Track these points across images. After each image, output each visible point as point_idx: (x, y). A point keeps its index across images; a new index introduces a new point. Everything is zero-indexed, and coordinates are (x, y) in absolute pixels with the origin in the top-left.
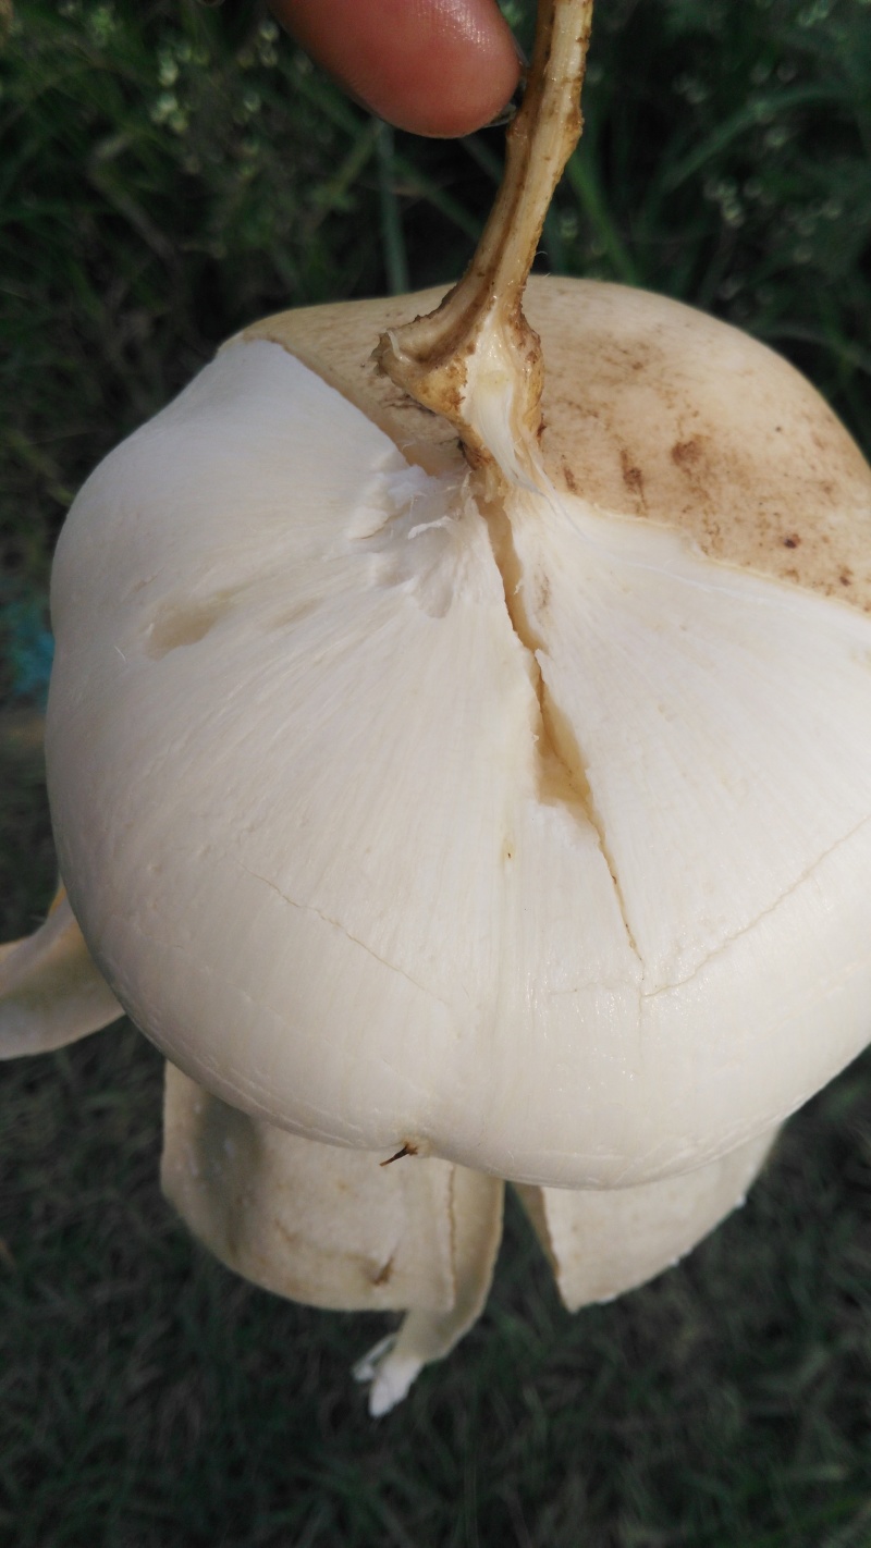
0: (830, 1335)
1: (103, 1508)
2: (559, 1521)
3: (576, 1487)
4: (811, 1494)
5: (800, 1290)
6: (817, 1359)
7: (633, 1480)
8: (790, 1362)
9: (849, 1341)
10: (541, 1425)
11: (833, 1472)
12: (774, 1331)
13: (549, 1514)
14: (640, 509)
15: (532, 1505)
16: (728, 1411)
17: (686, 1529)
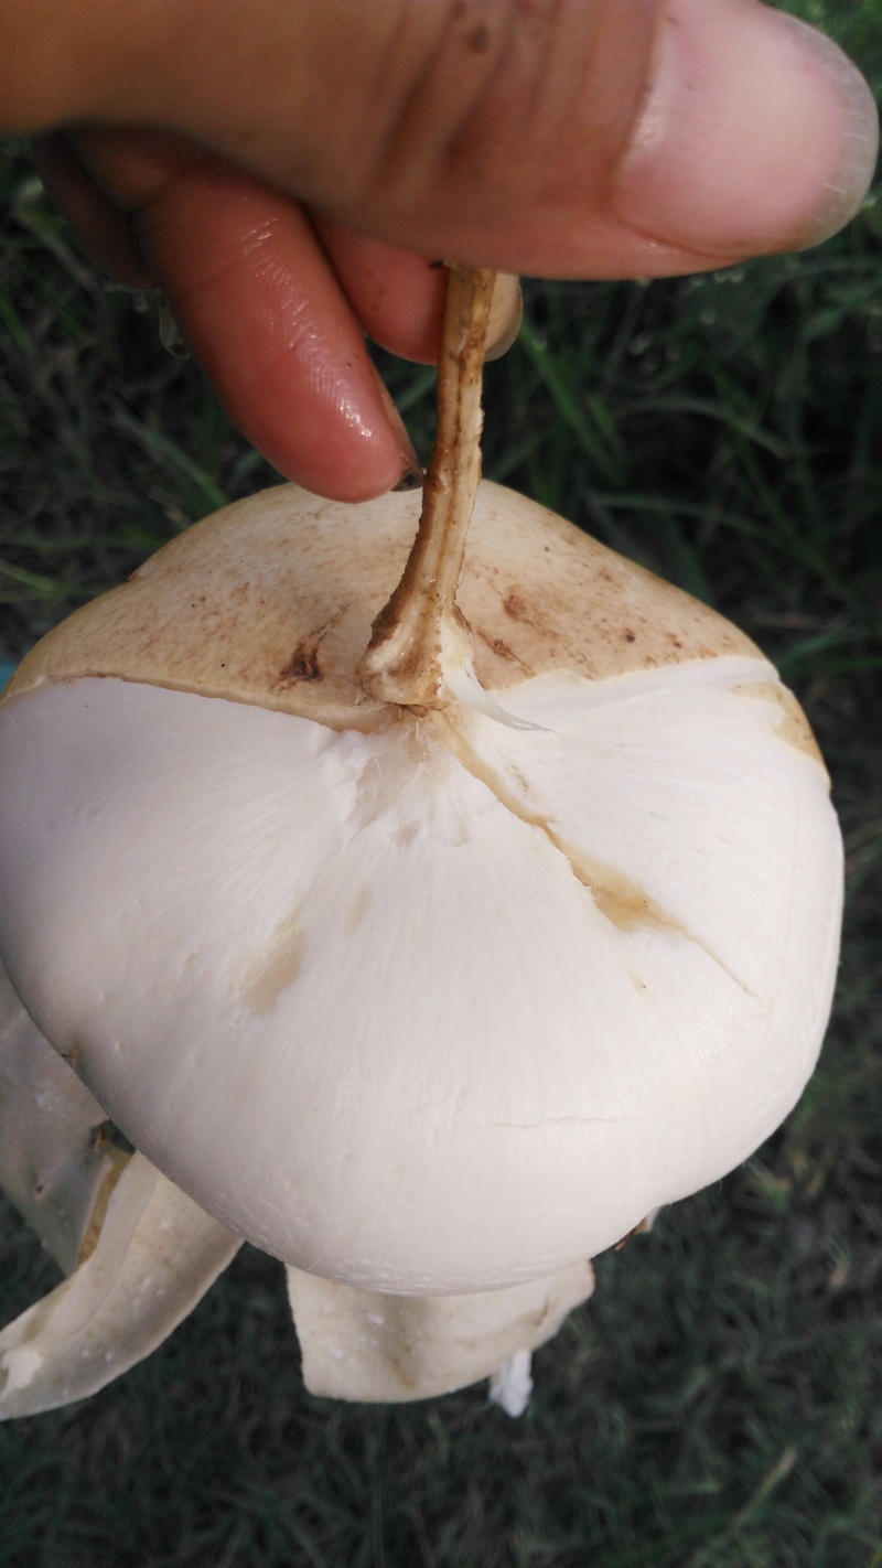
0: (712, 1356)
1: (39, 1531)
2: (459, 1535)
3: (475, 1502)
4: (690, 1505)
5: (686, 1315)
6: (700, 1378)
7: (527, 1497)
8: (674, 1382)
9: (729, 1361)
10: (444, 1446)
11: (710, 1486)
12: (662, 1351)
13: (449, 1529)
14: (527, 671)
15: (434, 1519)
16: (616, 1429)
17: (576, 1540)
